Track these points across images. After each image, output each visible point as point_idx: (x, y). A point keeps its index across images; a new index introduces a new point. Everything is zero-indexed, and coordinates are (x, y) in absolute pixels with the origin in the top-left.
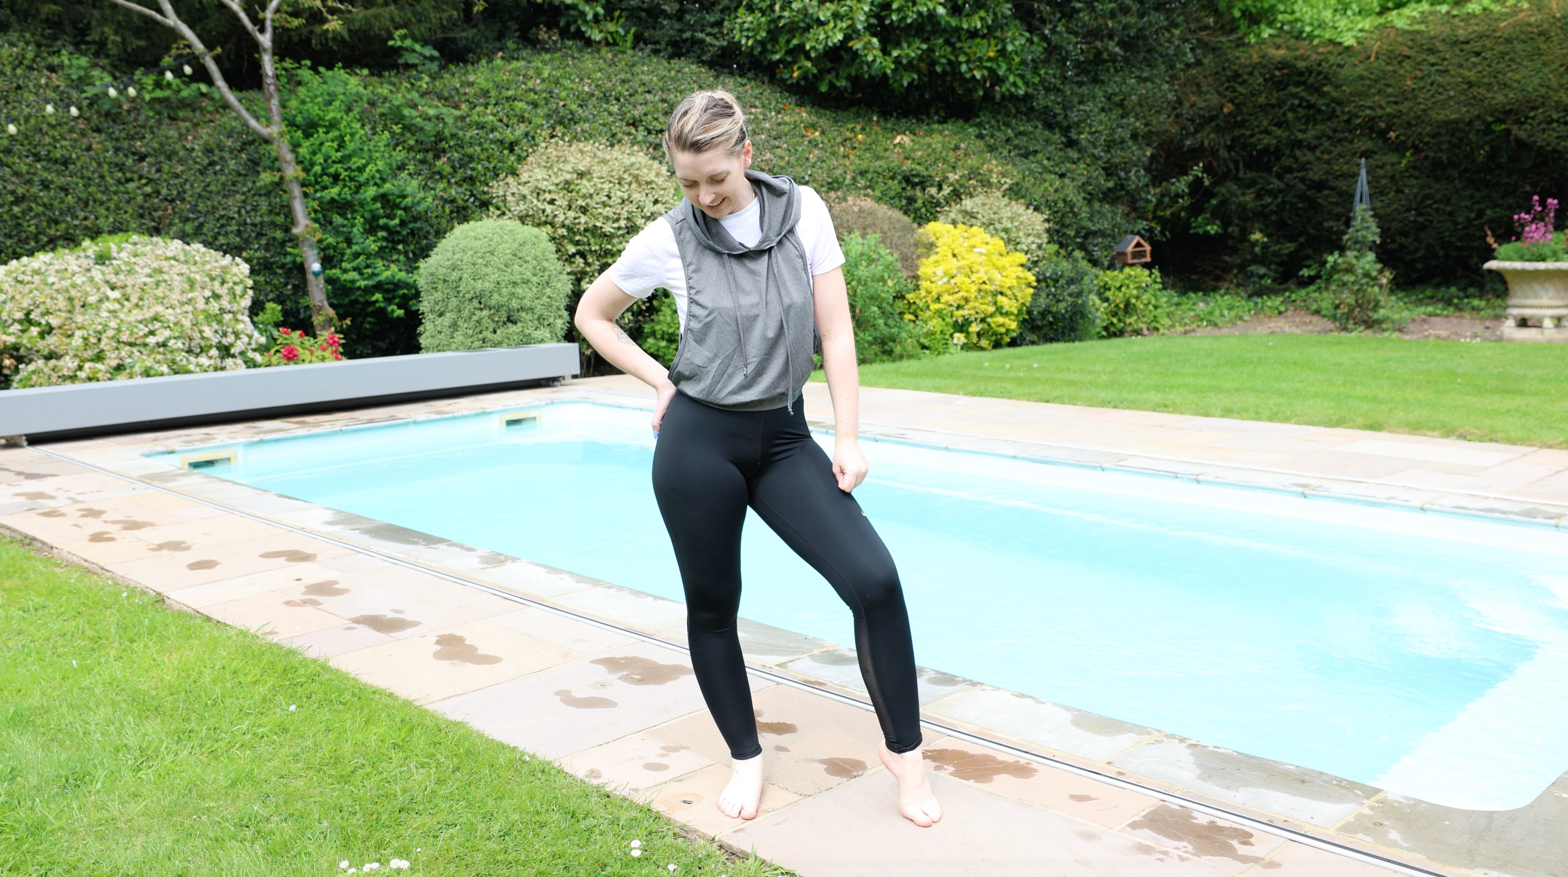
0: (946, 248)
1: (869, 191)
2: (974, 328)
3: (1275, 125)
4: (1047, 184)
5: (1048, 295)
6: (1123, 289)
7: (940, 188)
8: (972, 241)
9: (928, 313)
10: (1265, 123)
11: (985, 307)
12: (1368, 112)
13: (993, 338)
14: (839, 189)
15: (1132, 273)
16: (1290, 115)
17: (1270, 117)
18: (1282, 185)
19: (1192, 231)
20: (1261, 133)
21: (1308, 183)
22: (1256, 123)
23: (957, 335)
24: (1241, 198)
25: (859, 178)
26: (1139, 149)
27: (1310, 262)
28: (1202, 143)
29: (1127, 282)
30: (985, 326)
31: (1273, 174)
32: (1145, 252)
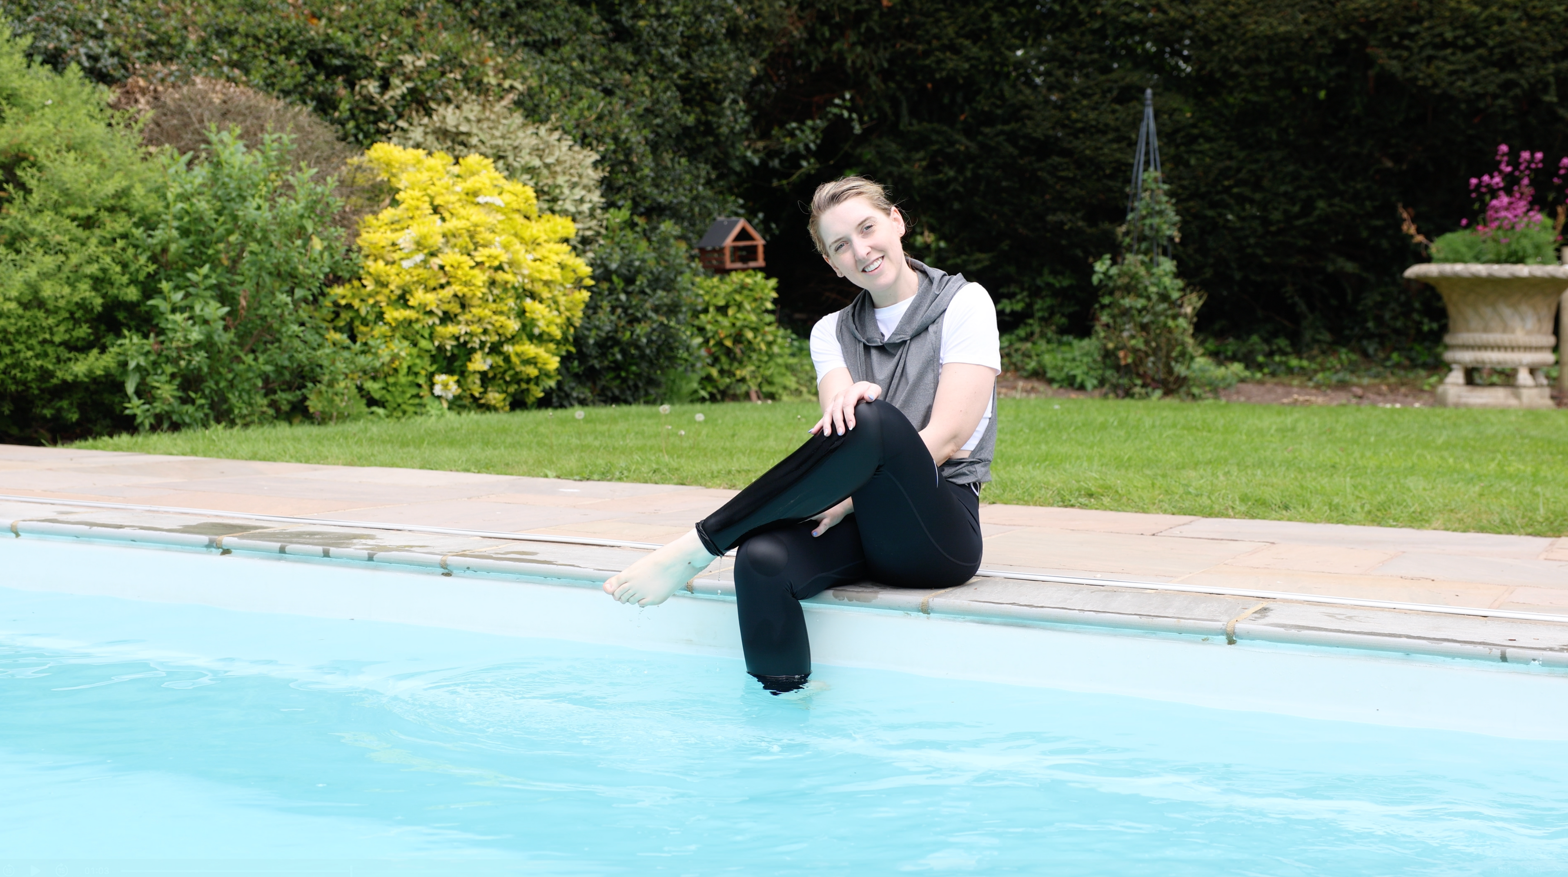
0: (417, 193)
1: (237, 72)
2: (479, 363)
3: (967, 37)
4: (584, 103)
5: (614, 308)
6: (731, 312)
7: (385, 86)
8: (471, 183)
9: (381, 329)
10: (951, 31)
11: (503, 318)
12: (1135, 15)
13: (512, 389)
14: (171, 59)
15: (749, 280)
16: (996, 18)
17: (960, 20)
18: (973, 147)
20: (944, 48)
21: (1021, 142)
22: (935, 31)
23: (440, 378)
24: (905, 167)
25: (215, 43)
26: (738, 58)
27: (1013, 288)
28: (842, 59)
29: (738, 297)
30: (499, 360)
31: (959, 126)
32: (755, 248)
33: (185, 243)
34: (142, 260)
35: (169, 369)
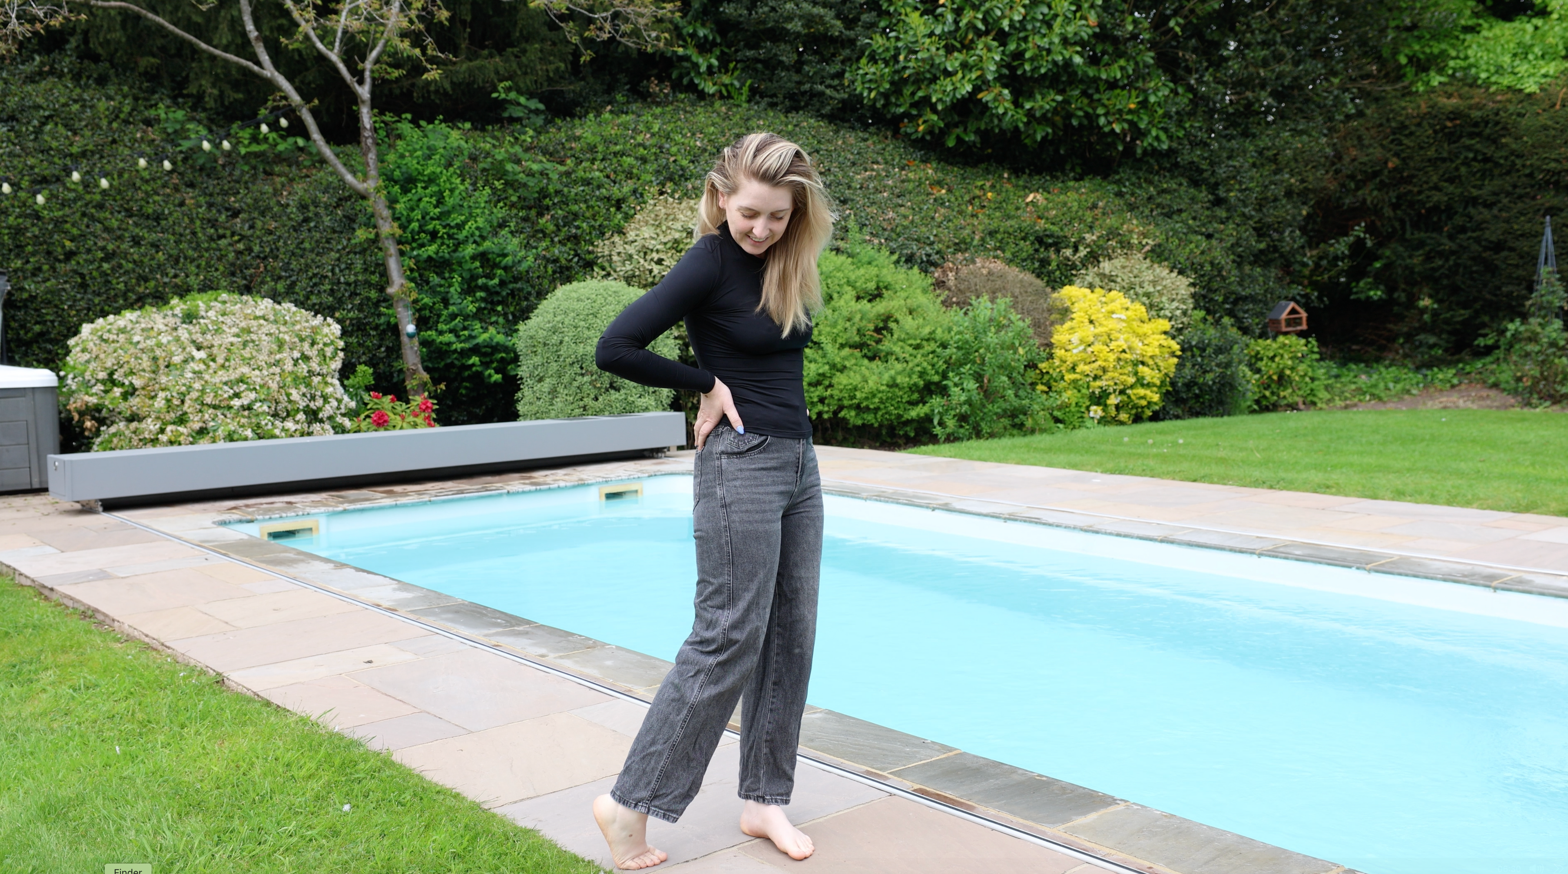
0: (1082, 314)
1: (999, 252)
2: (1113, 400)
3: (1446, 181)
4: (1192, 246)
5: (1194, 366)
6: (1277, 359)
7: (1076, 250)
8: (1111, 307)
9: (1062, 384)
10: (1435, 178)
11: (1125, 377)
12: (1553, 165)
13: (1134, 411)
14: (966, 250)
15: (1287, 342)
16: (1463, 170)
17: (1441, 172)
18: (1454, 247)
19: (1352, 297)
20: (1431, 189)
21: (1483, 243)
22: (1424, 179)
23: (1093, 408)
24: (1408, 261)
25: (988, 239)
26: (1294, 207)
27: (1486, 331)
28: (1365, 200)
29: (1281, 351)
30: (1125, 398)
31: (1445, 234)
32: (1301, 318)
33: (960, 353)
34: (941, 363)
35: (953, 413)
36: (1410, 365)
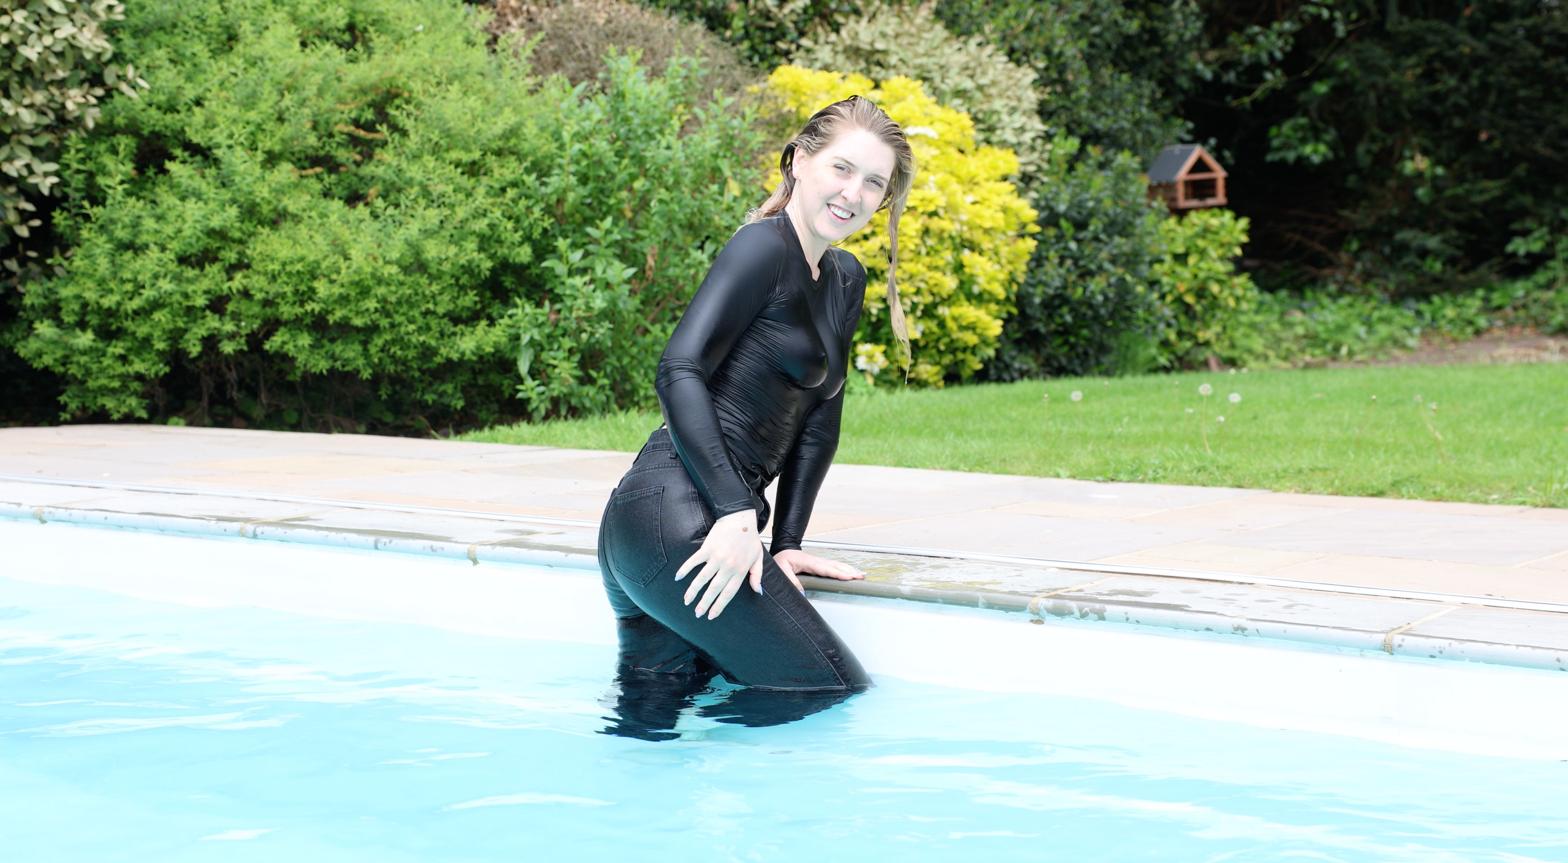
5: (1062, 259)
6: (1192, 260)
8: (898, 111)
11: (938, 275)
13: (947, 359)
15: (1214, 222)
18: (1482, 48)
21: (1546, 40)
23: (863, 349)
24: (1394, 76)
27: (1529, 223)
29: (1201, 243)
30: (933, 325)
31: (1463, 23)
32: (1214, 180)
33: (583, 191)
35: (567, 343)
36: (1378, 294)
